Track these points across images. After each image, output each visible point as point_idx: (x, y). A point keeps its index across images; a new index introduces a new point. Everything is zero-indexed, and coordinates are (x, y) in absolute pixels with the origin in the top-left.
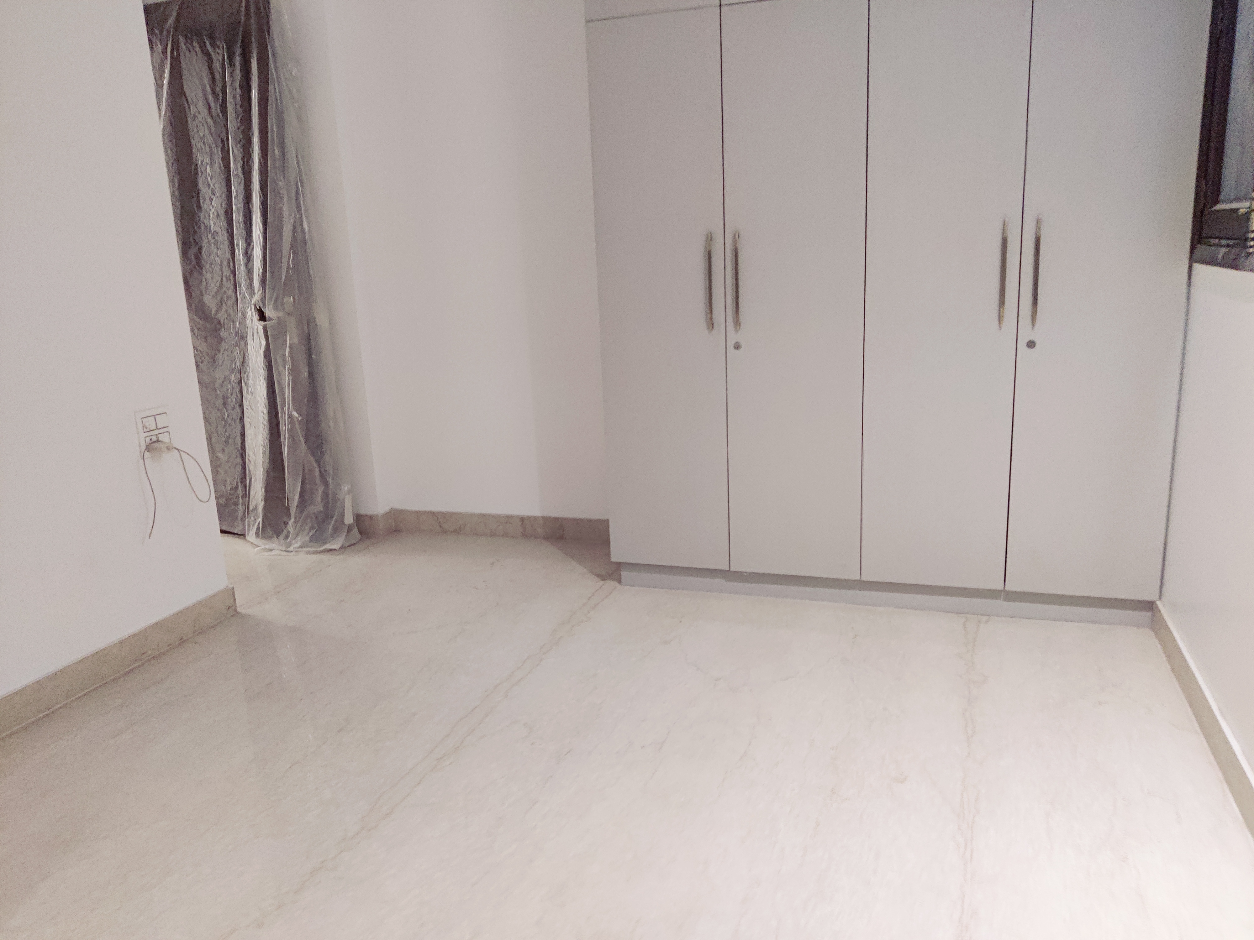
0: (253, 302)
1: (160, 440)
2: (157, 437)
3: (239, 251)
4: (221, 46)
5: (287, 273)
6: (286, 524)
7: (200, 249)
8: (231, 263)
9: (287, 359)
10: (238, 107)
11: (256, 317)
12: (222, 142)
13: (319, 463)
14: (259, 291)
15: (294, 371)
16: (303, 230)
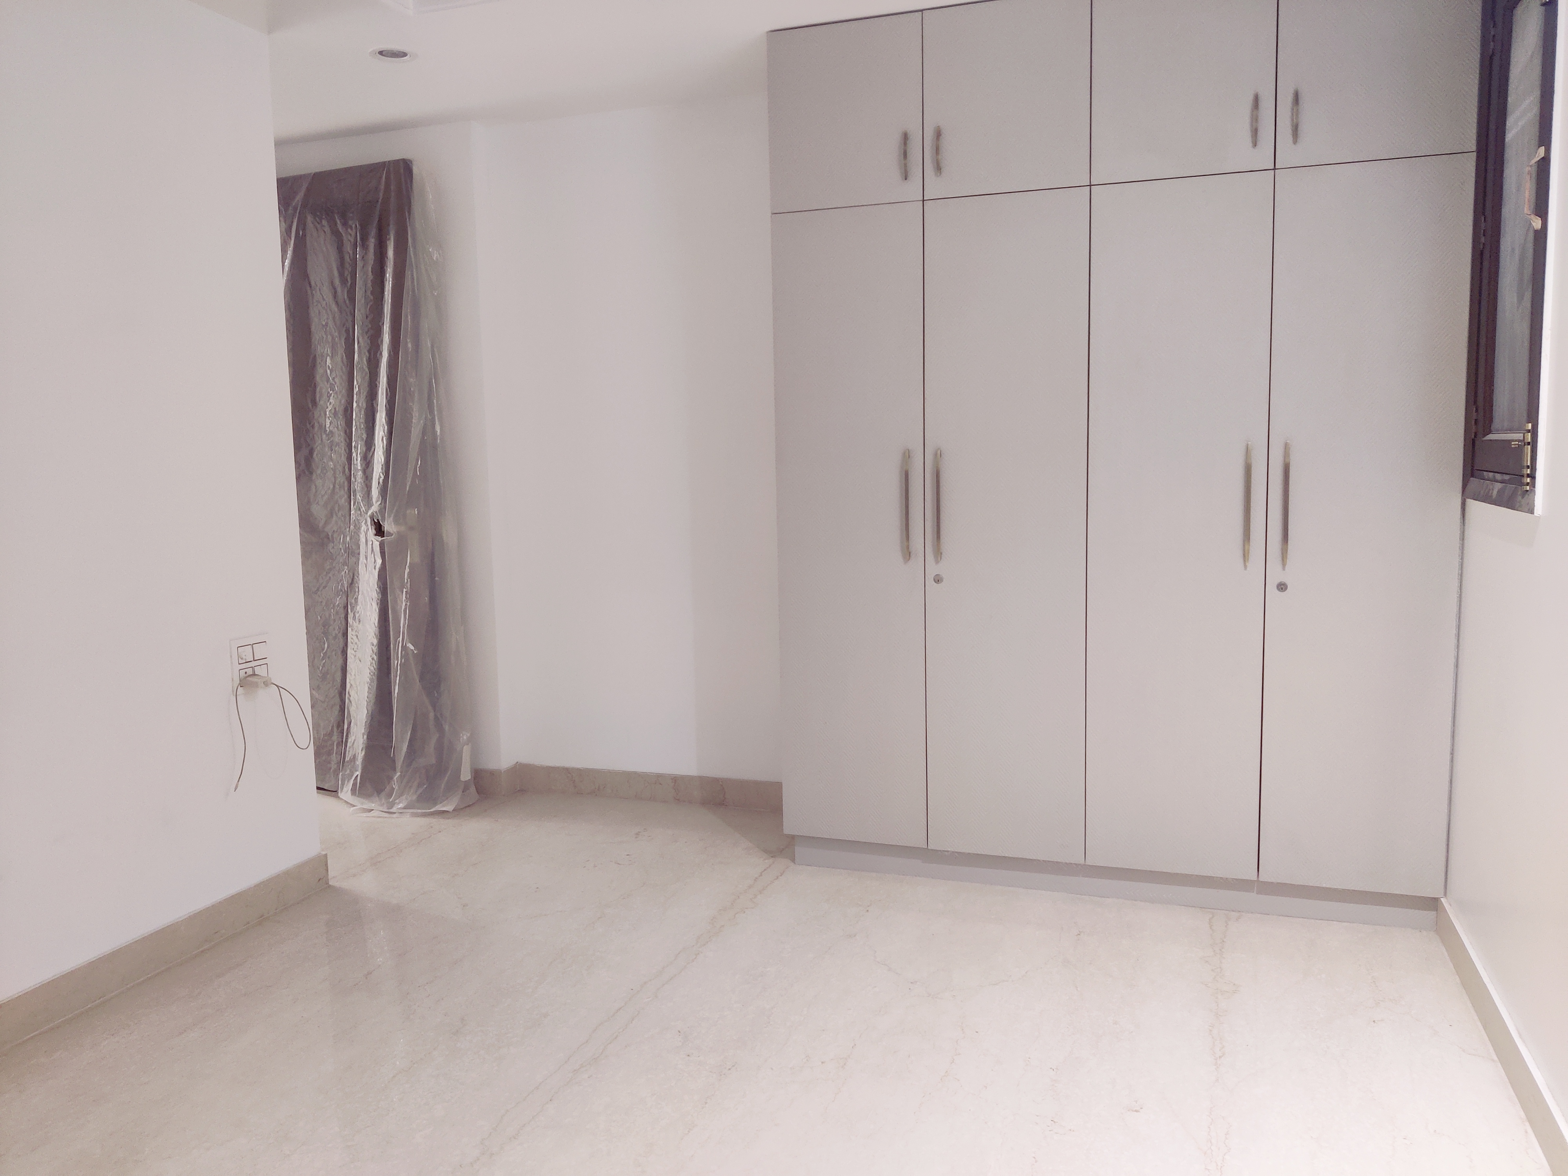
0: (369, 514)
1: (256, 673)
2: (254, 671)
3: (357, 456)
4: (354, 226)
5: (413, 481)
6: (390, 778)
7: (311, 452)
8: (347, 470)
9: (406, 581)
10: (369, 293)
11: (372, 532)
12: (347, 331)
13: (434, 705)
14: (377, 501)
15: (413, 597)
16: (434, 432)
